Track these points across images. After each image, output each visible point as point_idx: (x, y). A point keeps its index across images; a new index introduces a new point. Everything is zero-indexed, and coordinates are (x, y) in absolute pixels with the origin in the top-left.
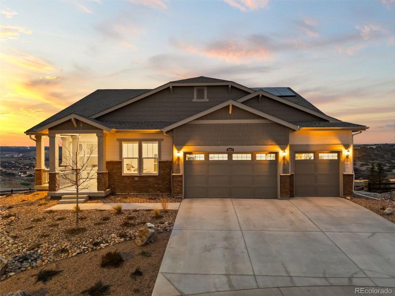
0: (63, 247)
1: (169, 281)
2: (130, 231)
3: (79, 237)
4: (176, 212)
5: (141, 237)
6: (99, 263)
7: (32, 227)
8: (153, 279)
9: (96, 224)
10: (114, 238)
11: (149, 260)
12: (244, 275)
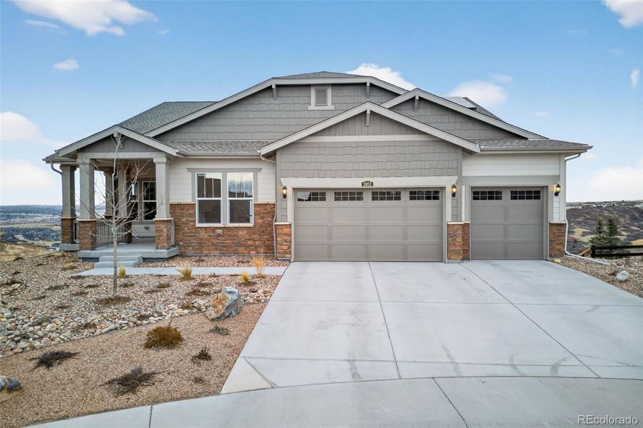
0: (89, 321)
1: (254, 368)
2: (200, 301)
3: (116, 309)
4: (278, 278)
5: (215, 307)
6: (143, 342)
7: (44, 297)
8: (228, 366)
9: (146, 293)
10: (172, 309)
11: (226, 339)
12: (378, 361)
